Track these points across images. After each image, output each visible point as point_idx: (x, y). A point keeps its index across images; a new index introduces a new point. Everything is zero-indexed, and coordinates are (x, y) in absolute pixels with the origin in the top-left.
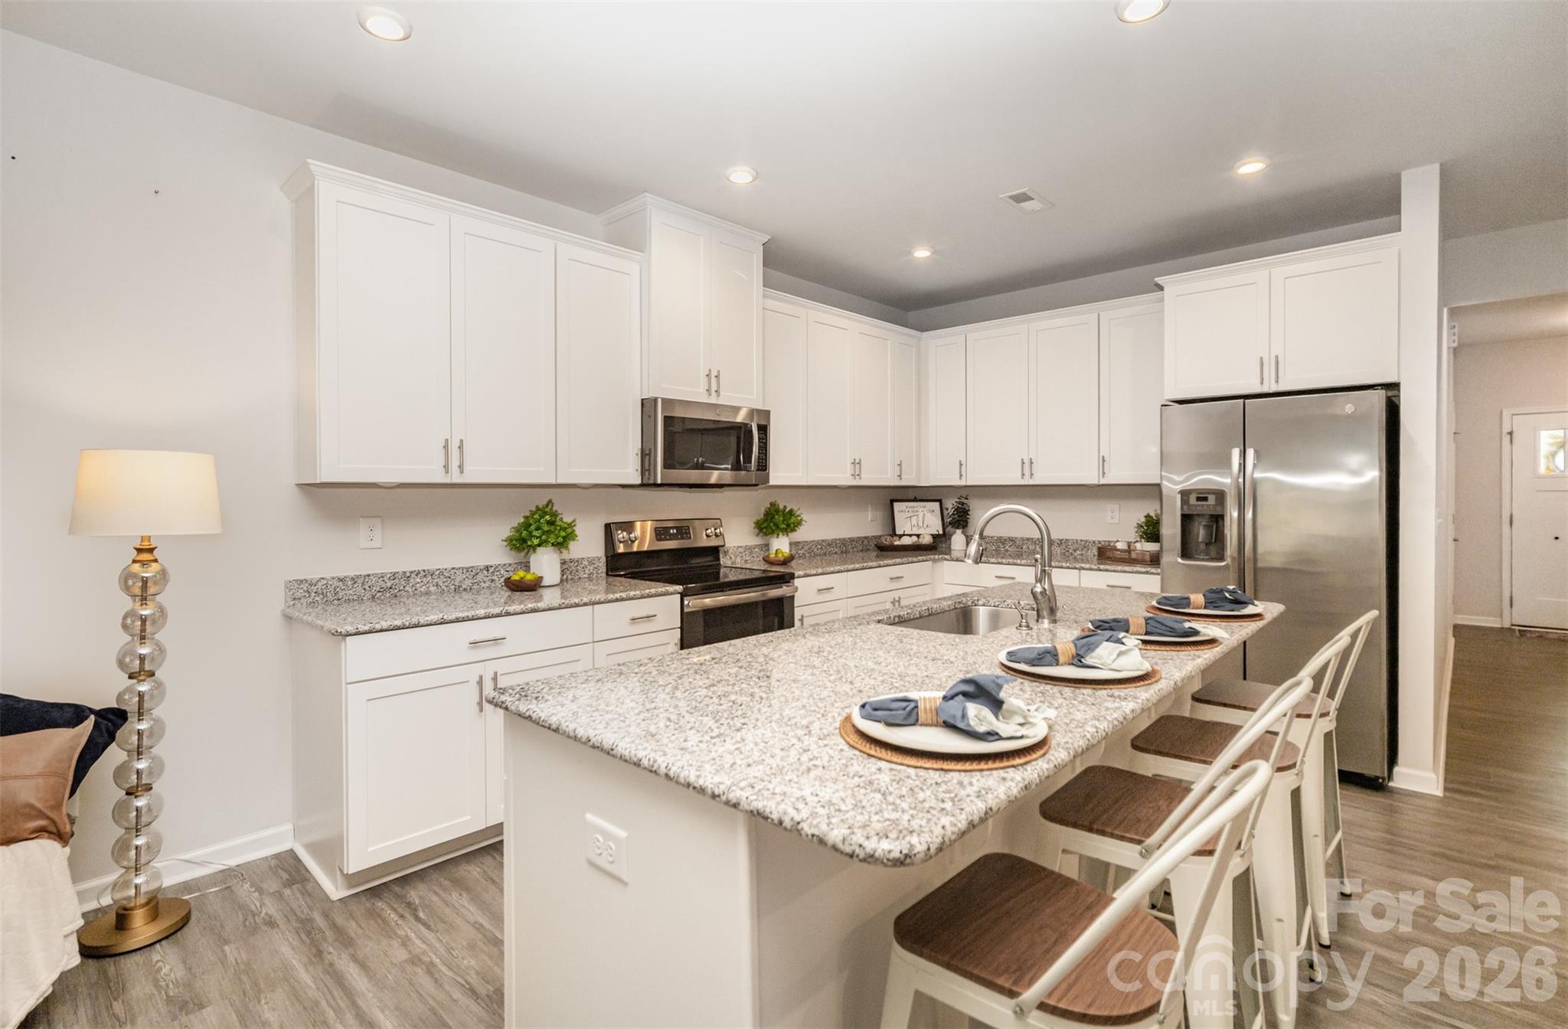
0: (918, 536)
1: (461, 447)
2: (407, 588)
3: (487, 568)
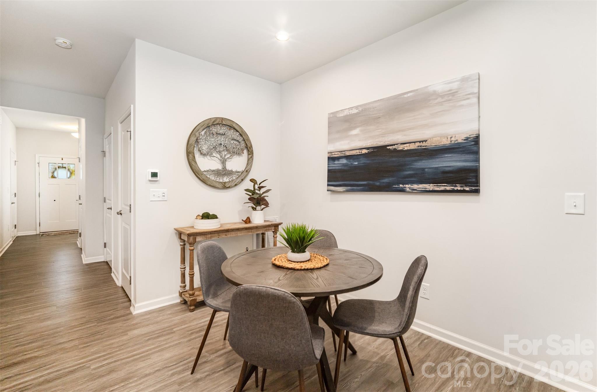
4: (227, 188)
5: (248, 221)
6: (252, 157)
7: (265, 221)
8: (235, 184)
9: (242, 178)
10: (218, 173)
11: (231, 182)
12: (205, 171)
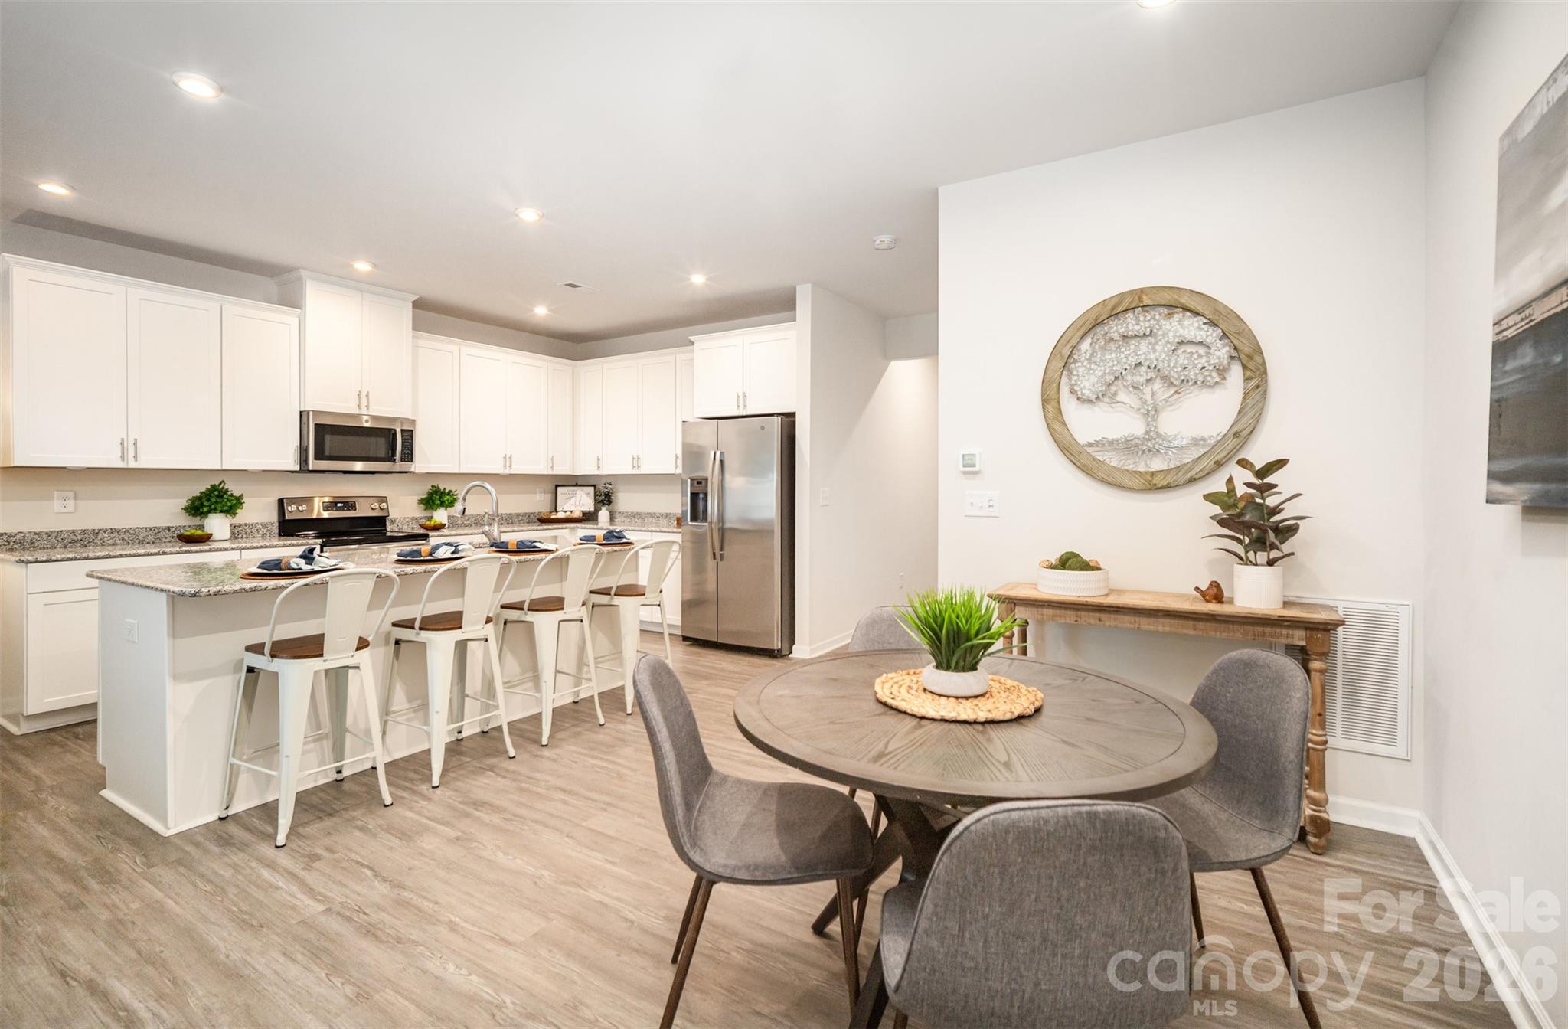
0: (571, 512)
1: (135, 444)
2: (96, 541)
3: (169, 528)
4: (1161, 488)
5: (1215, 593)
6: (1258, 387)
7: (1287, 604)
8: (1188, 476)
9: (1216, 459)
10: (1129, 446)
11: (1172, 474)
12: (1090, 445)
